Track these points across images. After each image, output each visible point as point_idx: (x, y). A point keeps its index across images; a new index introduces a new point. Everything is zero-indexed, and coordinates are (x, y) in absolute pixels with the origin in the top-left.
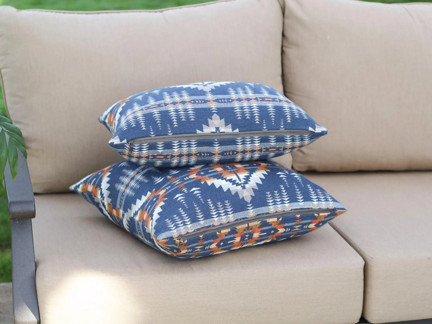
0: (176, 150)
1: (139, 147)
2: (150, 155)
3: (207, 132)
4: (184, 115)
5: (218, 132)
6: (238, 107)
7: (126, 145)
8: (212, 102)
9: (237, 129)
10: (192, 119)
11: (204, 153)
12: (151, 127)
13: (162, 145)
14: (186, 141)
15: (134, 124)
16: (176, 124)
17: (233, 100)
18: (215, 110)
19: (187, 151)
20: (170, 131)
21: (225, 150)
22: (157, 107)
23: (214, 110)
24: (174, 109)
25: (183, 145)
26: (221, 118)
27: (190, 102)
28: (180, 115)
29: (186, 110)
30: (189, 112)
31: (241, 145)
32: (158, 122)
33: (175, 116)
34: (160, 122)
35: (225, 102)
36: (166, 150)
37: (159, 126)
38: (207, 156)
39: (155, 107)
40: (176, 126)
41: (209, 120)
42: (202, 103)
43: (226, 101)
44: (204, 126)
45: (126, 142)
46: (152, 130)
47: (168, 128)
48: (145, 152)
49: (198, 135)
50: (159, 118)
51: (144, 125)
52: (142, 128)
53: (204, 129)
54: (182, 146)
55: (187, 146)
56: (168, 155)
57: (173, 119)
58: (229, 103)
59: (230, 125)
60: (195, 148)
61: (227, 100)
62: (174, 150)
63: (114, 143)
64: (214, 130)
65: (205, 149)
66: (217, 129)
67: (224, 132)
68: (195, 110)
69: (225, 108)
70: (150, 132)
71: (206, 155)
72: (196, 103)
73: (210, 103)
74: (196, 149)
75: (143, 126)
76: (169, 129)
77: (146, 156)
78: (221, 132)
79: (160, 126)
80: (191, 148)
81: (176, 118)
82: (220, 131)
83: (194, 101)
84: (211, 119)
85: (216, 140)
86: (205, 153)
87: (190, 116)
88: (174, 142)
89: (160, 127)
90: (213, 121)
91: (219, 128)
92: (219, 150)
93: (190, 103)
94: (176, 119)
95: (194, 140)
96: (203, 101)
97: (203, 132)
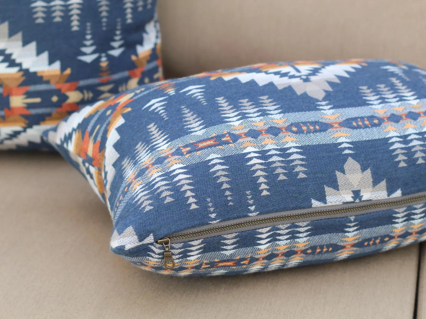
0: (264, 247)
1: (183, 250)
2: (205, 262)
3: (334, 204)
4: (283, 165)
5: (357, 201)
6: (397, 137)
7: (153, 248)
8: (336, 128)
9: (398, 189)
10: (302, 176)
11: (322, 247)
12: (209, 200)
13: (235, 240)
14: (286, 226)
15: (170, 196)
16: (265, 189)
17: (381, 121)
18: (349, 148)
19: (287, 246)
20: (254, 207)
21: (368, 236)
22: (215, 146)
23: (345, 148)
24: (257, 150)
25: (280, 235)
26: (364, 169)
27: (288, 129)
28: (274, 165)
29: (284, 152)
30: (292, 158)
31: (402, 222)
32: (225, 186)
33: (261, 170)
34: (228, 186)
35: (366, 127)
36: (241, 250)
37: (227, 196)
38: (327, 252)
39: (210, 146)
40: (265, 193)
41: (338, 174)
42: (316, 131)
43: (367, 123)
44: (328, 190)
45: (153, 241)
46: (212, 209)
47: (248, 199)
48: (194, 258)
49: (314, 210)
50: (225, 176)
51: (193, 197)
52: (190, 204)
53: (327, 198)
54: (278, 238)
55: (288, 236)
56: (244, 259)
57: (258, 177)
58: (375, 129)
59: (383, 183)
60: (305, 238)
61: (368, 120)
62: (259, 247)
63: (124, 247)
64: (349, 198)
65: (326, 238)
66: (357, 194)
67: (370, 200)
68: (305, 150)
69: (369, 141)
70: (208, 214)
71: (325, 250)
72: (302, 132)
73: (334, 129)
74: (308, 240)
75: (192, 200)
76: (251, 202)
77: (194, 265)
78: (363, 201)
79: (230, 195)
80: (298, 240)
81: (264, 174)
82: (363, 199)
83: (297, 125)
84: (343, 172)
85: (352, 218)
86: (325, 247)
87: (296, 165)
88: (260, 231)
89: (229, 198)
90: (347, 176)
91: (359, 191)
92: (356, 237)
93: (290, 133)
94: (265, 177)
95: (305, 224)
96: (317, 127)
97: (326, 203)
